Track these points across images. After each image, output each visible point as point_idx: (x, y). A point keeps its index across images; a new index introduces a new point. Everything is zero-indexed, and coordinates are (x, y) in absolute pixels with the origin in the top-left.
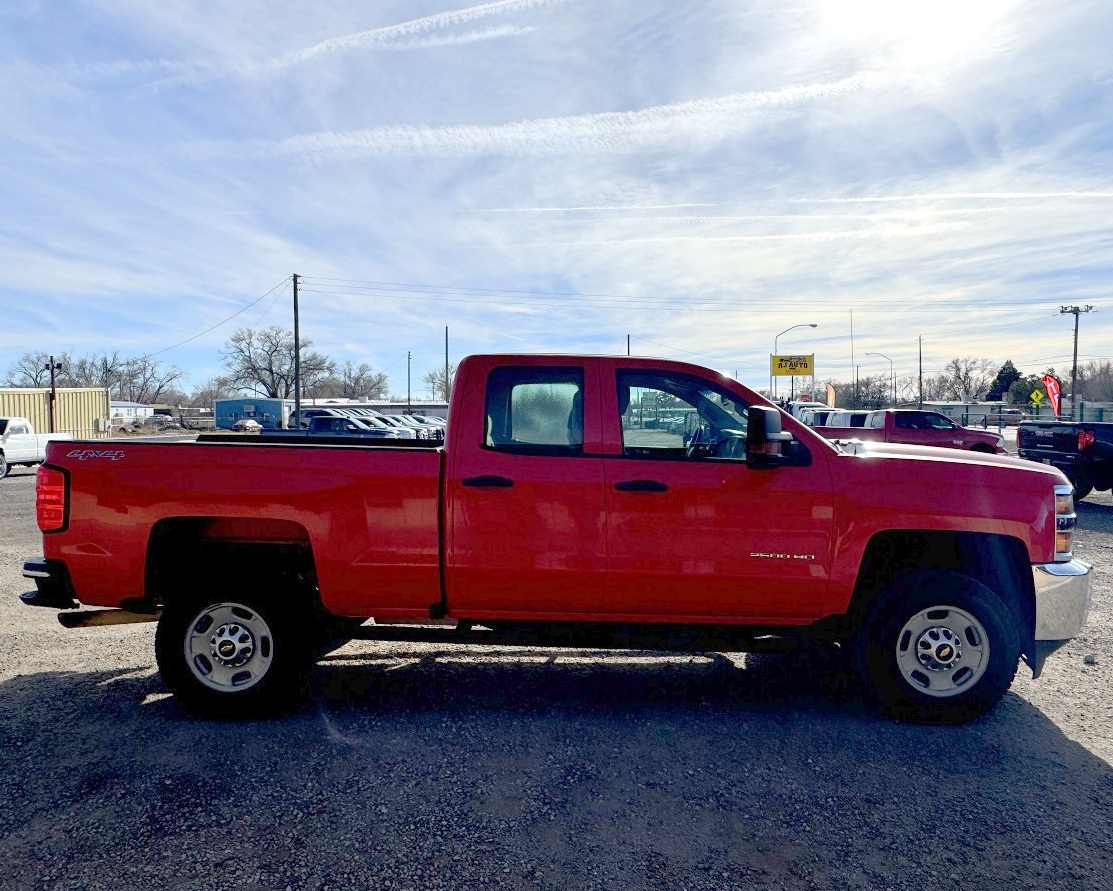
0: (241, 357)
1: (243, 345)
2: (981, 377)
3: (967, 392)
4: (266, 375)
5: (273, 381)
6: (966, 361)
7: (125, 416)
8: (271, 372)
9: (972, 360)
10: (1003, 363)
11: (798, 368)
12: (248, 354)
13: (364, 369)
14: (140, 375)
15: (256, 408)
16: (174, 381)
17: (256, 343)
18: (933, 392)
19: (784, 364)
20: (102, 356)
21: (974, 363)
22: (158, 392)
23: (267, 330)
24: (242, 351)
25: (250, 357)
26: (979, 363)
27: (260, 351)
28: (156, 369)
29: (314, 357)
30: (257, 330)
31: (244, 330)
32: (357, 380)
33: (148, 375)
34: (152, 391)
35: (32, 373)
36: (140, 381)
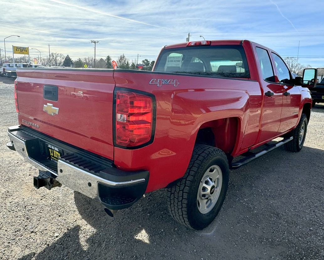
2: (60, 59)
3: (56, 63)
6: (56, 54)
9: (57, 54)
10: (66, 56)
11: (23, 51)
18: (46, 63)
19: (18, 50)
21: (58, 55)
26: (59, 55)
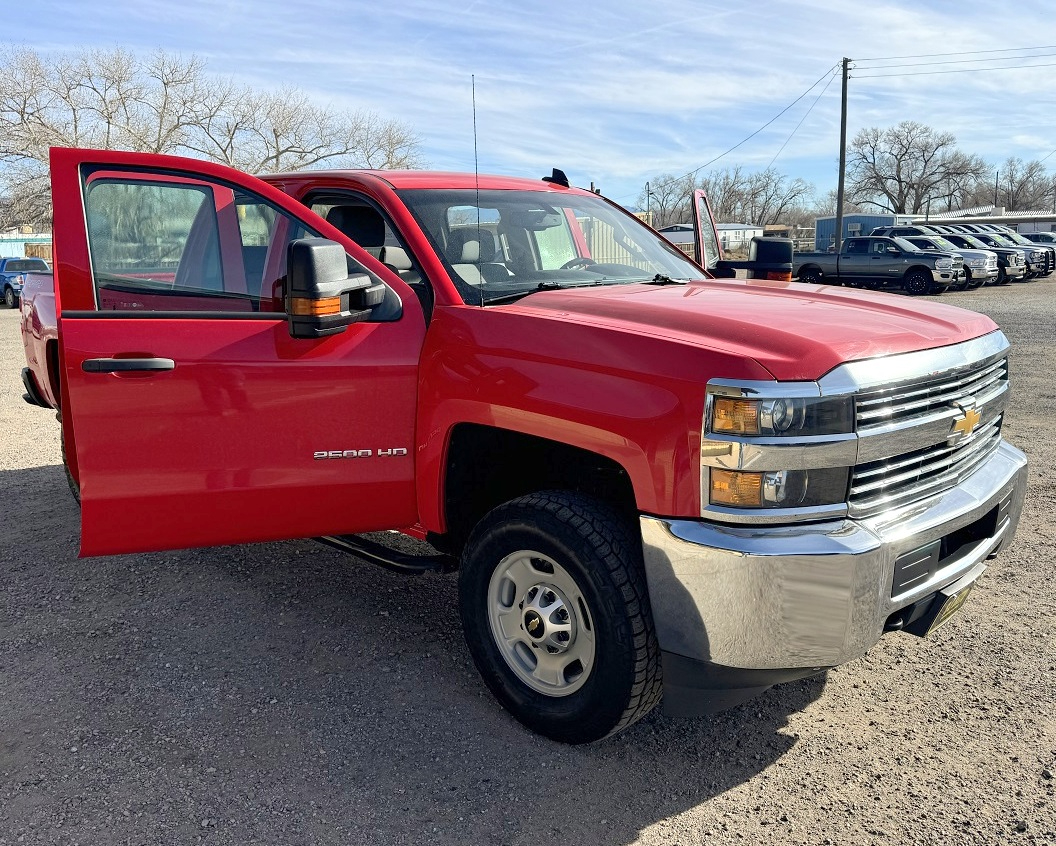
0: (863, 165)
1: (867, 150)
4: (891, 184)
5: (901, 191)
7: (732, 239)
8: (900, 181)
12: (871, 160)
13: (1032, 169)
14: (762, 193)
15: (863, 226)
16: (798, 198)
17: (882, 146)
20: (724, 174)
22: (779, 212)
23: (897, 128)
24: (865, 157)
25: (874, 164)
27: (887, 155)
28: (780, 185)
29: (956, 157)
30: (884, 128)
31: (869, 130)
32: (1022, 184)
33: (770, 193)
34: (773, 210)
35: (659, 197)
36: (761, 199)
